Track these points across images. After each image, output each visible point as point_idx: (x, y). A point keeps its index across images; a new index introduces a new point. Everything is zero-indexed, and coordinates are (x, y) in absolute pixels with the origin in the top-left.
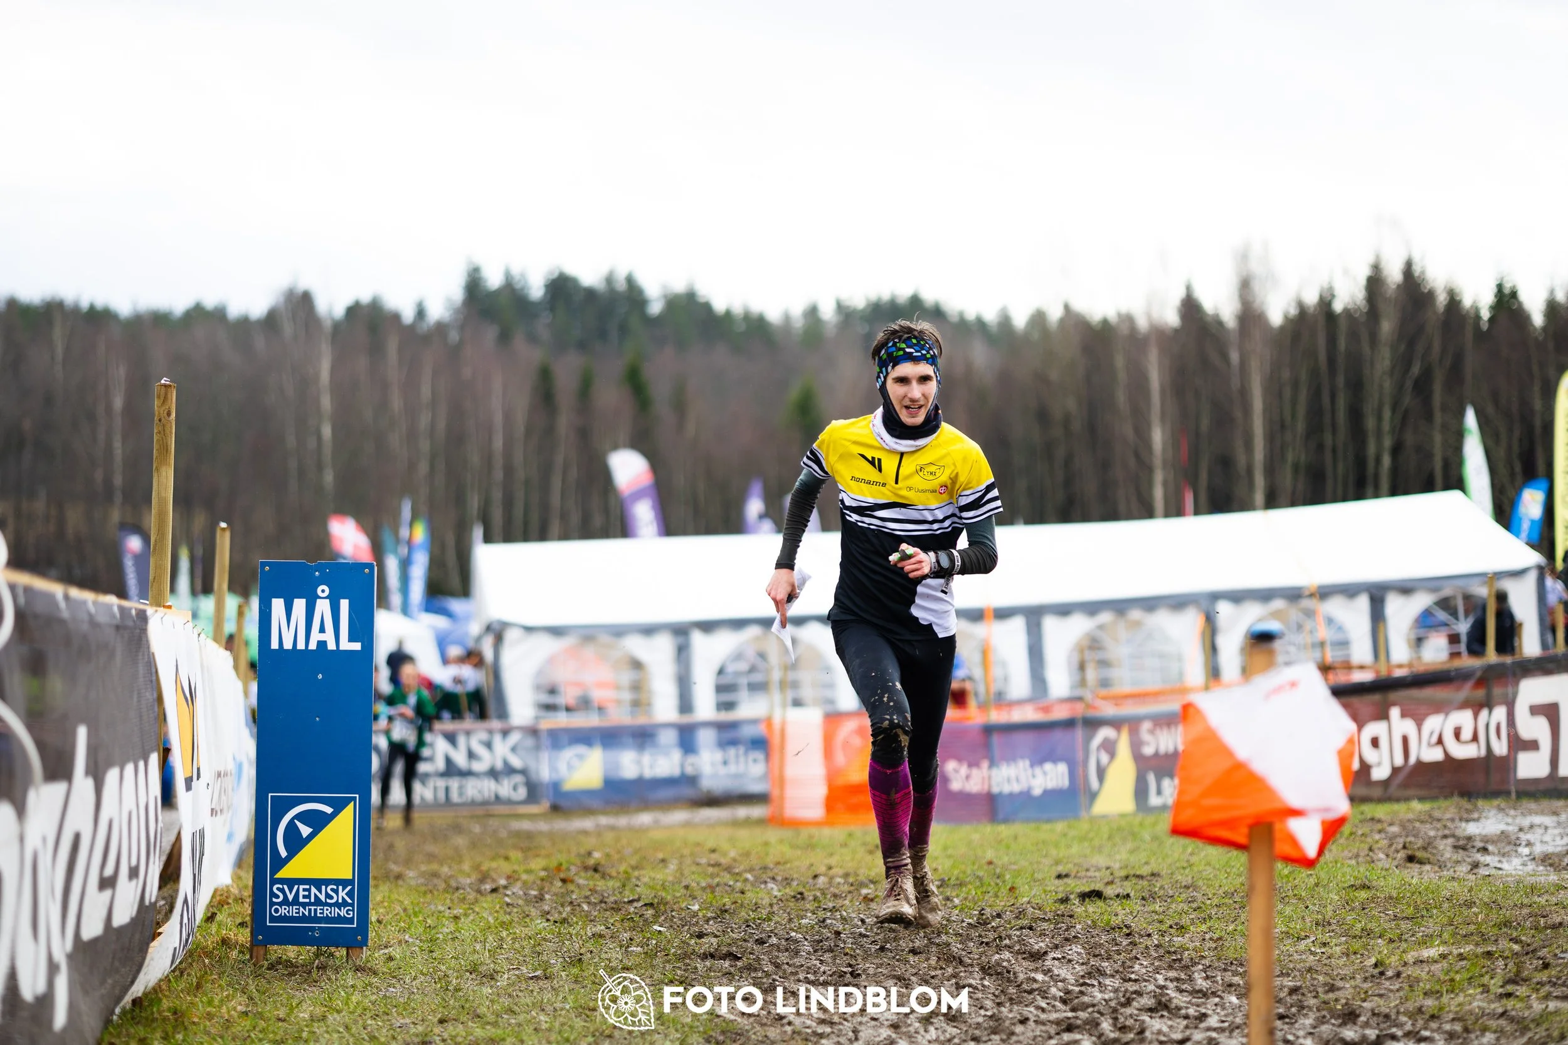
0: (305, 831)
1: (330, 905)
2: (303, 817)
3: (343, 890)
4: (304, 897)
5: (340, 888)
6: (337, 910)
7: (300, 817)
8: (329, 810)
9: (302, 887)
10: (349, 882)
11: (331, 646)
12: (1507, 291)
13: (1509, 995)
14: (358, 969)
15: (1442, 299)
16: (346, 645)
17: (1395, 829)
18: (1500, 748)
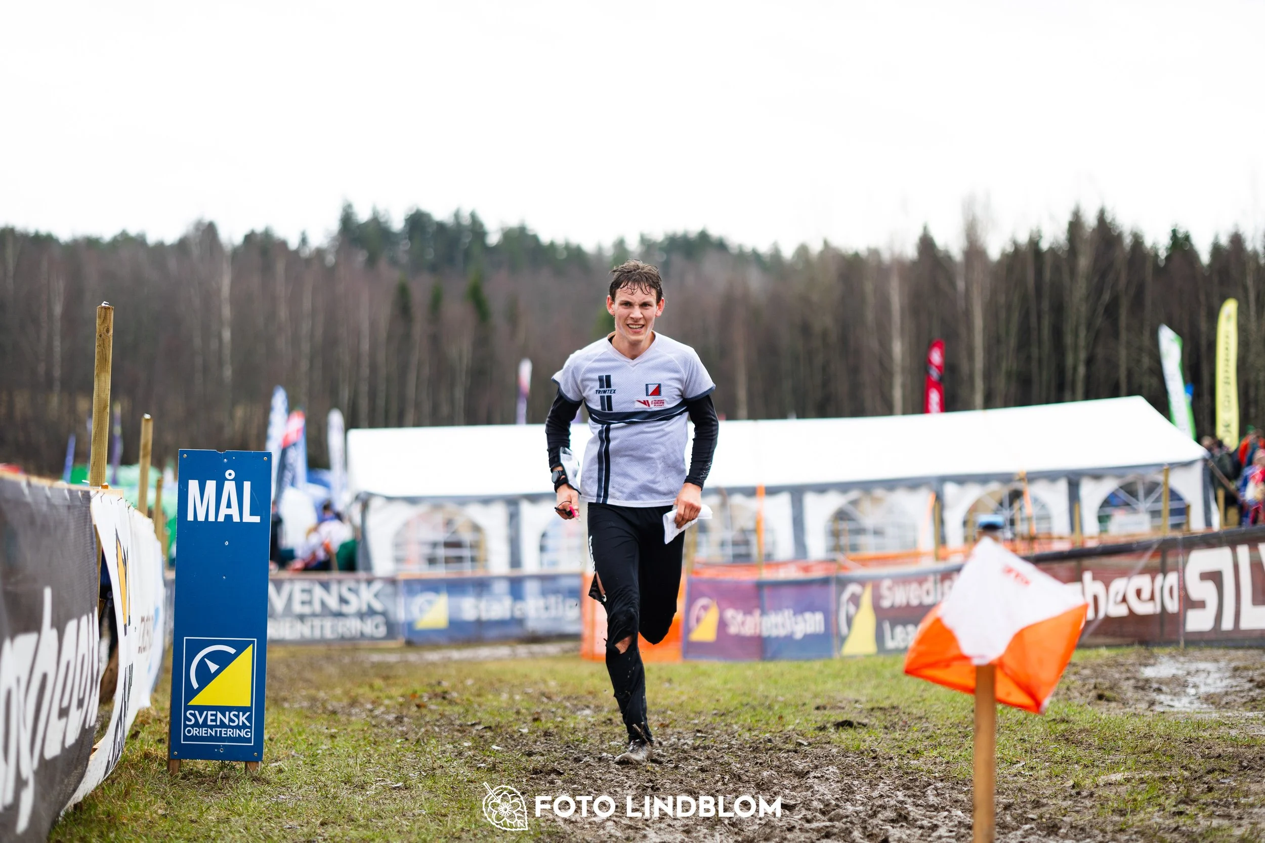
0: (213, 667)
1: (233, 727)
2: (212, 656)
3: (243, 716)
4: (212, 721)
5: (241, 713)
6: (238, 731)
7: (210, 656)
8: (232, 651)
9: (210, 713)
10: (249, 709)
11: (236, 519)
12: (1180, 235)
13: (1180, 813)
14: (255, 779)
15: (1128, 240)
16: (248, 518)
17: (1087, 672)
18: (1173, 606)
